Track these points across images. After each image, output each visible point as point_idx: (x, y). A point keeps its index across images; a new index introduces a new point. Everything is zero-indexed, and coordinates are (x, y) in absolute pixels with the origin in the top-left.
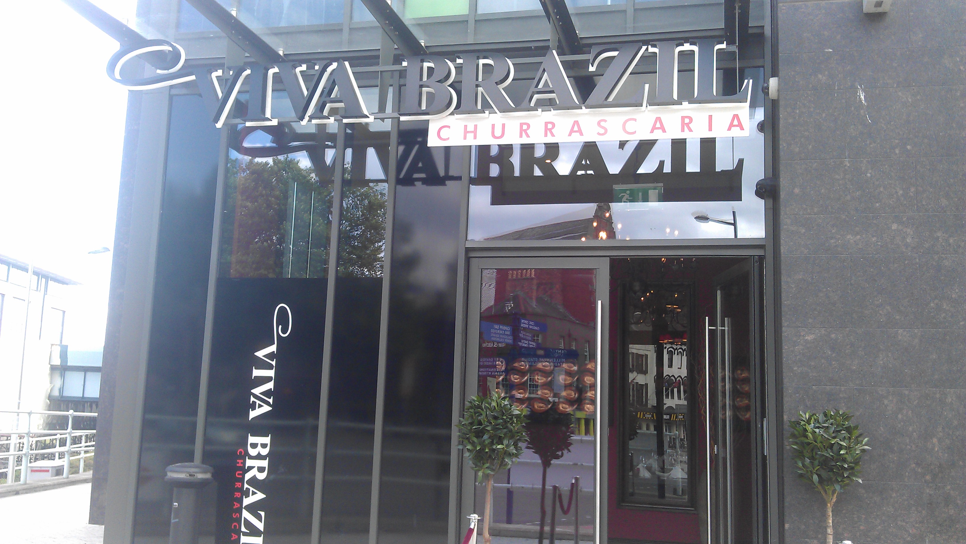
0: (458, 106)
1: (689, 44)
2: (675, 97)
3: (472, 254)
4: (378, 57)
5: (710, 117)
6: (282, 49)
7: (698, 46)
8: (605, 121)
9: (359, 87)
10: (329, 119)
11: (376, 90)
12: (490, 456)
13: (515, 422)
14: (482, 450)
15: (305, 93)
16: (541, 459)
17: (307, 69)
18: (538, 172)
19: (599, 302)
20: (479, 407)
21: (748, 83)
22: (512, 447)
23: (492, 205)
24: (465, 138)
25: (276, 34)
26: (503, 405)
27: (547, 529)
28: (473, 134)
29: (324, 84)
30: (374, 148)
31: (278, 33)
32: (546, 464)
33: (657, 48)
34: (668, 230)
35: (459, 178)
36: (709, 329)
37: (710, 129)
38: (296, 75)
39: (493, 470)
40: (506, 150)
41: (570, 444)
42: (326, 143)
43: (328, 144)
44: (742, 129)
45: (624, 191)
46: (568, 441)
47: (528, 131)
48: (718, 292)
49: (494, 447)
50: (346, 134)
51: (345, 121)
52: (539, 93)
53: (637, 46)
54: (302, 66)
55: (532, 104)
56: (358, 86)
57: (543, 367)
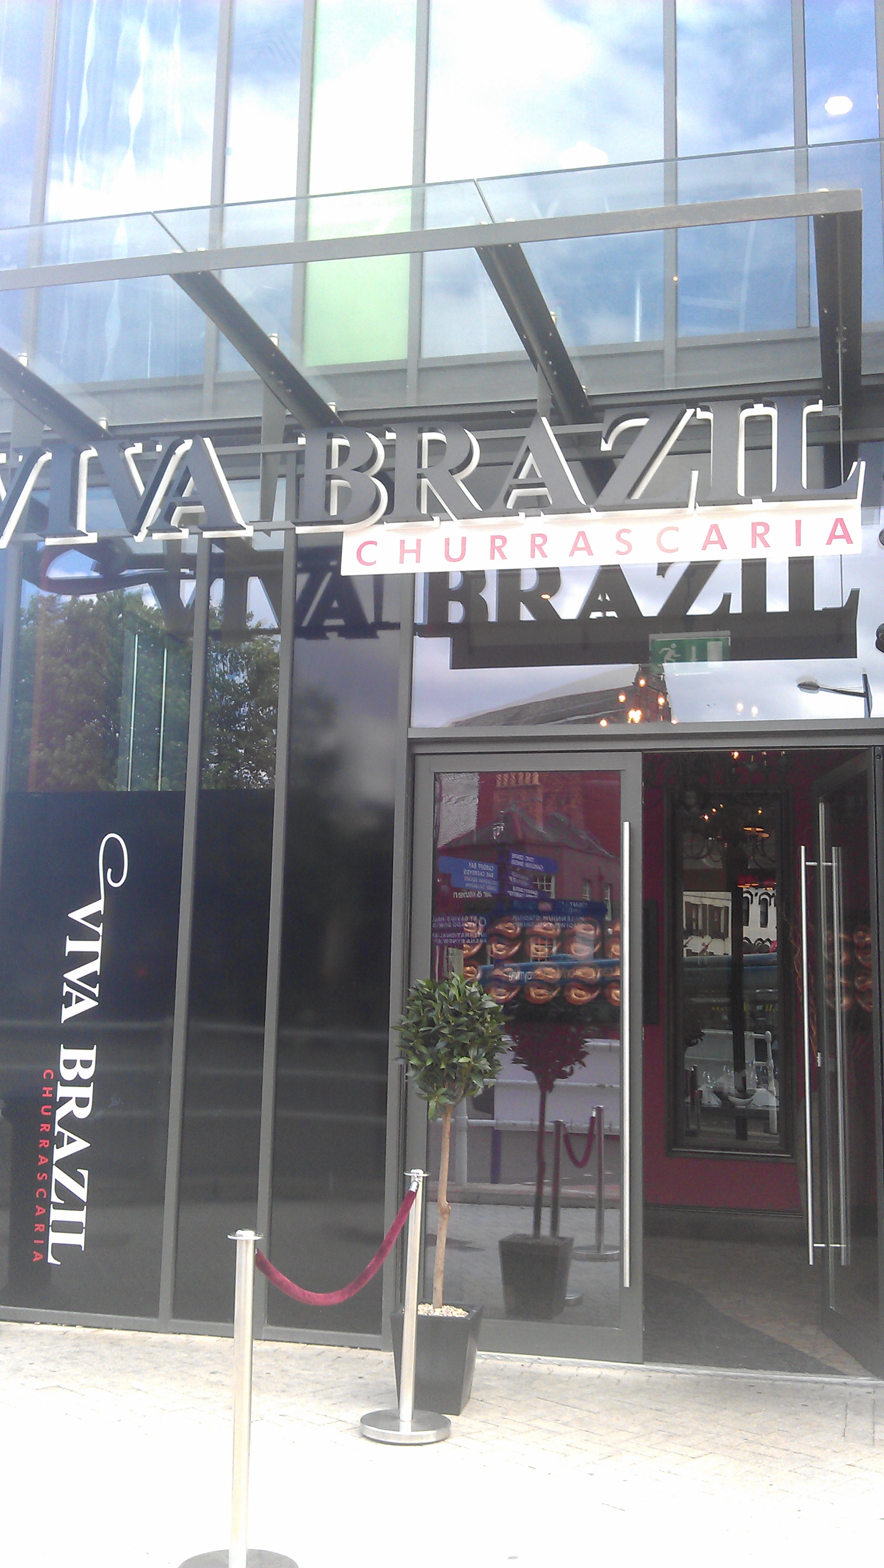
0: (390, 509)
1: (762, 405)
2: (741, 491)
3: (419, 750)
4: (258, 430)
5: (798, 523)
6: (105, 419)
7: (776, 407)
8: (628, 531)
9: (228, 480)
10: (181, 531)
11: (257, 485)
12: (448, 1076)
13: (489, 1020)
14: (435, 1066)
15: (141, 489)
16: (538, 1079)
17: (143, 451)
18: (526, 615)
19: (626, 825)
20: (430, 997)
21: (858, 467)
22: (484, 1061)
23: (453, 669)
24: (402, 561)
25: (94, 394)
26: (468, 993)
27: (547, 1190)
28: (414, 555)
29: (170, 477)
30: (259, 578)
31: (97, 392)
32: (546, 1086)
33: (710, 412)
34: (740, 707)
35: (396, 626)
36: (806, 866)
37: (798, 543)
38: (125, 461)
39: (452, 1098)
40: (474, 579)
41: (585, 1054)
42: (182, 570)
43: (184, 573)
44: (849, 541)
45: (668, 644)
46: (582, 1050)
47: (503, 549)
48: (820, 805)
49: (455, 1061)
50: (212, 556)
51: (207, 535)
52: (520, 486)
53: (678, 408)
54: (134, 446)
55: (510, 505)
56: (226, 478)
57: (543, 931)
